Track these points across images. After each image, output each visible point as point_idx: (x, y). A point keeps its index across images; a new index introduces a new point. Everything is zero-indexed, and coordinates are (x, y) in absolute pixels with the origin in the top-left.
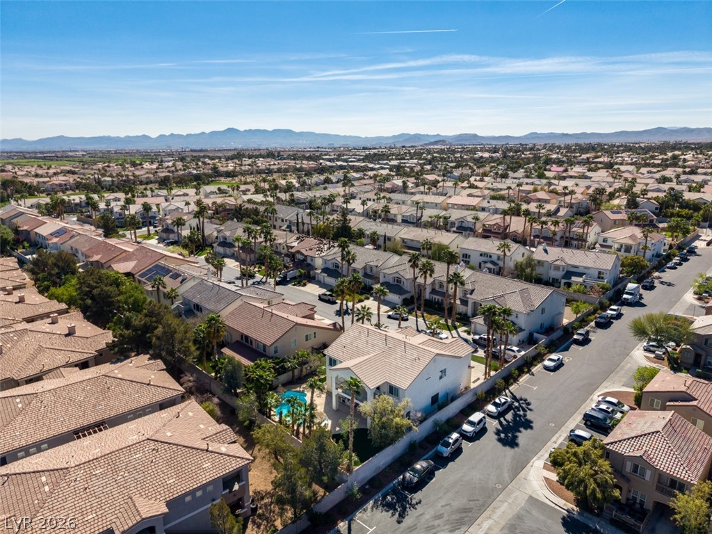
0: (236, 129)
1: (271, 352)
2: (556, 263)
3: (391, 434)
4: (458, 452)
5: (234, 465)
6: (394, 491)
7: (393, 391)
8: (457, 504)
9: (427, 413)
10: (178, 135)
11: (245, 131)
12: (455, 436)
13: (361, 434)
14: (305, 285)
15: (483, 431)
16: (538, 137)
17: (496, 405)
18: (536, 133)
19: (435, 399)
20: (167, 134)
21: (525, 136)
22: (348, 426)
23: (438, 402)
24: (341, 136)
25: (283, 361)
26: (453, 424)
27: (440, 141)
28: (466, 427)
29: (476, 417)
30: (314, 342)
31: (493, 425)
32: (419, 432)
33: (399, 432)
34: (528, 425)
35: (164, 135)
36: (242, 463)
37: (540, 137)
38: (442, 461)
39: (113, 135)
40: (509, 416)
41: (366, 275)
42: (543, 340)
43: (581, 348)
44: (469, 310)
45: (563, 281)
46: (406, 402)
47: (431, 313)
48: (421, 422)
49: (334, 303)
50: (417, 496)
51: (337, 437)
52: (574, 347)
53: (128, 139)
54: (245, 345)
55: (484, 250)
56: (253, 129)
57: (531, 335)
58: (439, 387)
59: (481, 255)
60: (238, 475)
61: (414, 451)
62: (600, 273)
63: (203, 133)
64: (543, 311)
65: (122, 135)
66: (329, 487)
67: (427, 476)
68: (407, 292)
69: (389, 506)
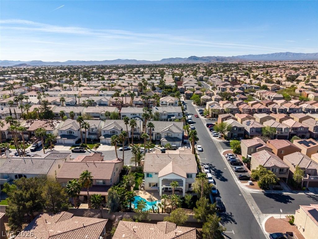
2: (164, 113)
16: (72, 62)
18: (71, 61)
21: (66, 62)
27: (24, 64)
37: (74, 63)
41: (90, 133)
44: (154, 137)
45: (169, 119)
55: (133, 112)
59: (131, 115)
62: (179, 114)
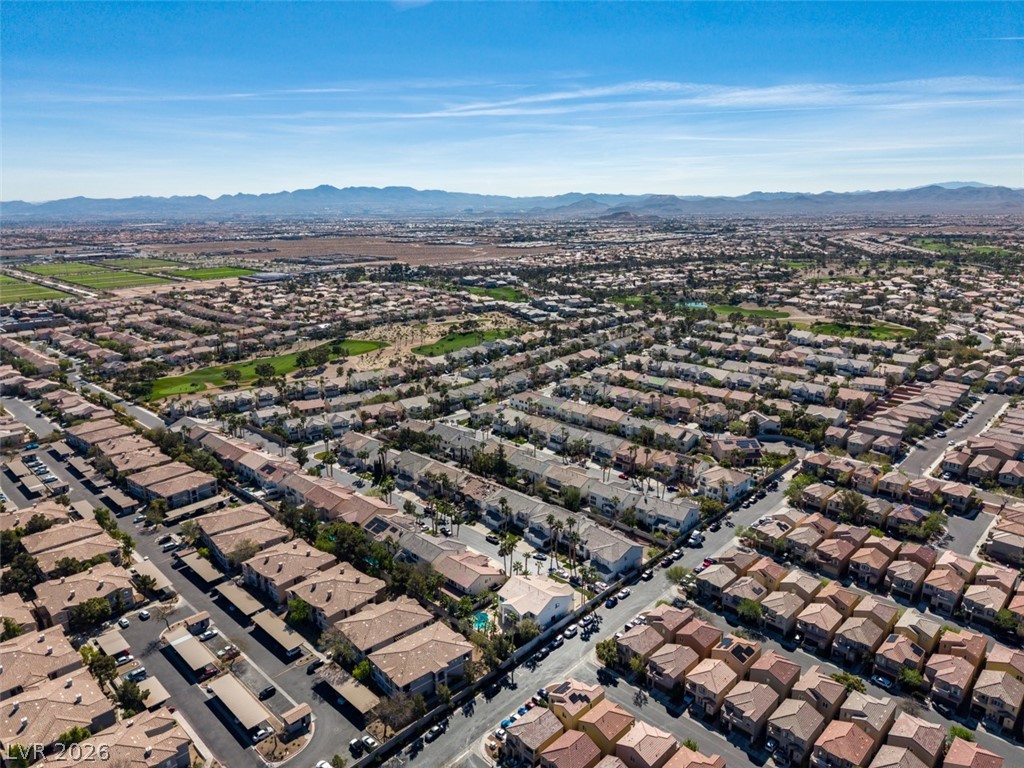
0: (332, 187)
1: (467, 591)
2: (650, 513)
3: (530, 636)
4: (561, 644)
5: (467, 650)
6: (531, 661)
7: (532, 615)
8: (556, 666)
9: (548, 626)
10: (248, 195)
11: (345, 189)
12: (560, 637)
13: (517, 636)
14: (474, 524)
15: (576, 633)
17: (584, 621)
19: (553, 618)
20: (233, 194)
22: (511, 632)
23: (555, 620)
24: (483, 196)
25: (475, 596)
26: (561, 631)
28: (567, 633)
29: (572, 627)
30: (490, 583)
31: (581, 630)
32: (542, 635)
33: (534, 636)
34: (597, 630)
35: (229, 196)
36: (470, 649)
38: (553, 648)
39: (155, 194)
40: (589, 627)
41: (519, 519)
42: (623, 578)
43: (645, 583)
44: (584, 554)
45: (654, 527)
46: (538, 622)
47: (561, 554)
48: (544, 630)
49: (497, 544)
50: (540, 663)
51: (507, 638)
52: (641, 582)
53: (177, 202)
54: (451, 586)
55: (605, 495)
56: (356, 186)
57: (617, 574)
58: (555, 612)
60: (468, 655)
61: (541, 644)
62: (678, 522)
63: (285, 193)
64: (626, 559)
65: (168, 195)
66: (504, 659)
67: (545, 655)
68: (546, 537)
69: (529, 667)
